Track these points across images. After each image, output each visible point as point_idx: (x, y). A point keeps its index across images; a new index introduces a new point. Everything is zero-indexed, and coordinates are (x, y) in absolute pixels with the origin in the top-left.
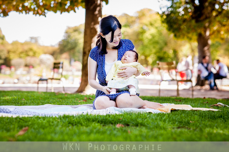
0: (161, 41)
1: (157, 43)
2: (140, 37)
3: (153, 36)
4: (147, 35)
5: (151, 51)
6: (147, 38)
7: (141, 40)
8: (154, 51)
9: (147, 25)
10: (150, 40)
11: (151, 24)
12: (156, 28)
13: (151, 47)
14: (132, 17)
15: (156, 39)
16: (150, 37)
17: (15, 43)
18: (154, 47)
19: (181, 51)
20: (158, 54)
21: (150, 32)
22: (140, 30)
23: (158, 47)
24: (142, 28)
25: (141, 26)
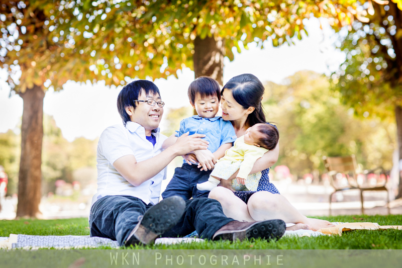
0: (333, 127)
1: (327, 129)
2: (297, 120)
3: (320, 119)
4: (310, 117)
5: (317, 144)
6: (309, 122)
7: (298, 127)
8: (322, 143)
9: (307, 100)
10: (315, 125)
11: (315, 98)
12: (325, 103)
13: (318, 137)
14: (280, 86)
15: (325, 122)
16: (313, 120)
17: (80, 141)
18: (322, 137)
19: (371, 142)
20: (330, 150)
21: (314, 112)
22: (296, 109)
23: (328, 136)
24: (299, 105)
25: (297, 101)
